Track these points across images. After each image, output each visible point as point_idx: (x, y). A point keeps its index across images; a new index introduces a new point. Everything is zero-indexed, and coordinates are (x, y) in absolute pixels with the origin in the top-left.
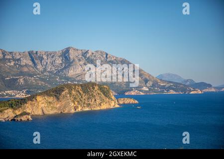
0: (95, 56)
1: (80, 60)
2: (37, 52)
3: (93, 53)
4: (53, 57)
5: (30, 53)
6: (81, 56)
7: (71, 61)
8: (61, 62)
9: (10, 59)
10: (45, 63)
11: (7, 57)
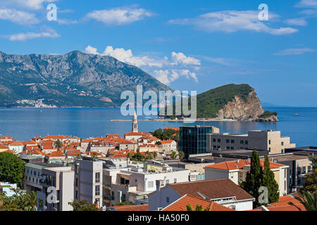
0: (104, 62)
2: (40, 56)
3: (102, 59)
4: (58, 62)
6: (89, 62)
7: (81, 66)
8: (68, 68)
9: (11, 63)
10: (51, 69)
11: (9, 61)
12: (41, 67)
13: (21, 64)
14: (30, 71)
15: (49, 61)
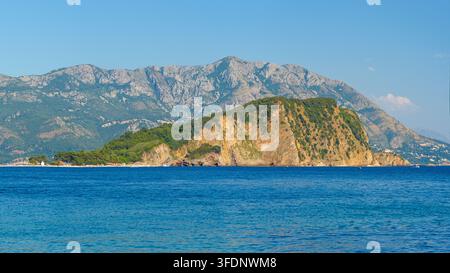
0: (282, 76)
1: (251, 84)
2: (162, 69)
3: (277, 70)
4: (194, 78)
5: (149, 71)
6: (253, 76)
7: (234, 85)
8: (212, 88)
9: (109, 85)
10: (179, 91)
11: (104, 81)
12: (161, 88)
13: (127, 86)
14: (142, 97)
15: (177, 77)
